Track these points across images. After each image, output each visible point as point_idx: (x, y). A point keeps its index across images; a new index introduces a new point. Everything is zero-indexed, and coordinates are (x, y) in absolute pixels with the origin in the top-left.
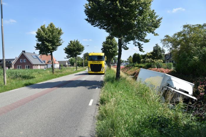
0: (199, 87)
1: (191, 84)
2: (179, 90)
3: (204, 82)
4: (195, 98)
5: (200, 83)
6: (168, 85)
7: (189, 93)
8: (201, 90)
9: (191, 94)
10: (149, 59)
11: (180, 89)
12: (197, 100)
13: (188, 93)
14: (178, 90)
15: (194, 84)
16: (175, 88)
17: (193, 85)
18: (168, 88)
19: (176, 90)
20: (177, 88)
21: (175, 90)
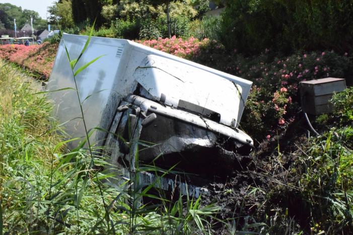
0: (276, 95)
1: (234, 82)
2: (179, 108)
3: (297, 74)
4: (243, 137)
5: (284, 79)
6: (139, 90)
7: (223, 119)
8: (281, 106)
9: (229, 122)
10: (135, 5)
11: (180, 101)
12: (252, 143)
13: (216, 117)
14: (172, 106)
15: (250, 83)
16: (162, 101)
17: (243, 85)
18: (133, 102)
19: (165, 105)
20: (168, 99)
21: (160, 108)
